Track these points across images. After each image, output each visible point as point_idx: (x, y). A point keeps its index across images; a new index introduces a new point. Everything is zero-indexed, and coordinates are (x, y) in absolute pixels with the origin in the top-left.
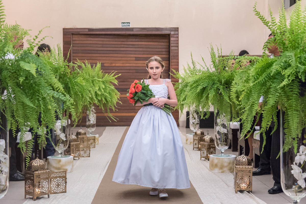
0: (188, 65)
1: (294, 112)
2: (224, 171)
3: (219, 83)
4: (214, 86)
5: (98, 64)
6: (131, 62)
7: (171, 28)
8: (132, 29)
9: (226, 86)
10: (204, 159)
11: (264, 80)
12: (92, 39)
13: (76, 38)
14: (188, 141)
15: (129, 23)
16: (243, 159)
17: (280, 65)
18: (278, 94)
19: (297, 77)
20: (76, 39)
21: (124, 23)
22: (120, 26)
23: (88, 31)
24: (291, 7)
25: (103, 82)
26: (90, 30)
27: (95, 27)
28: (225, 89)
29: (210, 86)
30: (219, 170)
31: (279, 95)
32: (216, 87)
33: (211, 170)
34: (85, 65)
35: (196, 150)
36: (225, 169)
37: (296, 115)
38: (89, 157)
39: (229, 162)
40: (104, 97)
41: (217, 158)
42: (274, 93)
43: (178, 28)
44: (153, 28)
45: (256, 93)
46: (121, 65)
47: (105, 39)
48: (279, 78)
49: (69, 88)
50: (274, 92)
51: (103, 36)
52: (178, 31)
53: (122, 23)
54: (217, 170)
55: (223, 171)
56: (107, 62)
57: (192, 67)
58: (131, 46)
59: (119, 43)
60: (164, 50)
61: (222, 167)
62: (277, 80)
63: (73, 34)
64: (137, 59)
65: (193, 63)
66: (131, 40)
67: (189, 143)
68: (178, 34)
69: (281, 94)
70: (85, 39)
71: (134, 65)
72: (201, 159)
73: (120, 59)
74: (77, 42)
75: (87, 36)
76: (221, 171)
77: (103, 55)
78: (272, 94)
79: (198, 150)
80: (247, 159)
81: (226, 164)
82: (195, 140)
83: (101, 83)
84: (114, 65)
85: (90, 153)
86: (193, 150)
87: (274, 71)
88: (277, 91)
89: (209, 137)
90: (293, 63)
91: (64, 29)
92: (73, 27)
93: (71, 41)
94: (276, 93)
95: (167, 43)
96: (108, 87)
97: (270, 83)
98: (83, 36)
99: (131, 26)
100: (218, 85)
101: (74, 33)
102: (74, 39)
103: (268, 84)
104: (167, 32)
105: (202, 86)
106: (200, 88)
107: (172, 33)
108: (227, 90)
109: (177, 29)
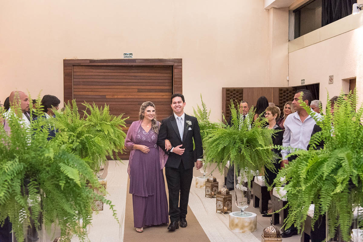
0: (198, 107)
1: (345, 214)
2: (245, 231)
3: (241, 142)
4: (235, 146)
5: (106, 105)
6: (133, 94)
7: (175, 59)
8: (134, 61)
9: (247, 144)
10: (220, 212)
11: (315, 181)
12: (94, 71)
13: (76, 69)
14: (198, 185)
15: (132, 54)
16: (272, 231)
17: (332, 166)
18: (330, 197)
19: (350, 181)
20: (78, 70)
21: (126, 54)
22: (122, 57)
23: (89, 62)
24: (295, 39)
25: (112, 125)
26: (92, 61)
27: (96, 58)
28: (246, 148)
29: (232, 145)
30: (240, 230)
31: (331, 199)
32: (237, 146)
33: (231, 229)
34: (93, 107)
35: (209, 197)
36: (247, 229)
37: (347, 217)
38: (103, 210)
39: (250, 222)
40: (113, 141)
41: (238, 218)
42: (326, 197)
43: (181, 59)
44: (156, 59)
45: (307, 196)
46: (123, 97)
47: (107, 71)
48: (330, 179)
49: (87, 148)
50: (325, 195)
51: (105, 68)
52: (181, 62)
53: (124, 54)
54: (237, 230)
55: (243, 231)
56: (109, 93)
57: (202, 109)
58: (133, 78)
59: (122, 74)
60: (167, 81)
61: (243, 227)
62: (328, 181)
63: (73, 66)
64: (140, 91)
65: (203, 104)
66: (133, 71)
67: (199, 187)
68: (182, 66)
69: (333, 198)
70: (87, 70)
71: (137, 97)
72: (217, 212)
73: (123, 90)
74: (78, 74)
75: (90, 67)
76: (241, 231)
77: (105, 87)
78: (324, 197)
79: (211, 197)
80: (276, 231)
81: (246, 224)
82: (208, 187)
83: (110, 126)
84: (116, 97)
85: (103, 206)
86: (206, 197)
87: (326, 174)
88: (329, 194)
89: (225, 190)
90: (347, 167)
91: (64, 60)
92: (74, 58)
93: (72, 73)
94: (328, 196)
95: (169, 74)
96: (117, 131)
97: (321, 185)
98: (84, 67)
99: (134, 57)
100: (240, 144)
101: (75, 64)
102: (75, 70)
103: (319, 185)
104: (171, 64)
105: (223, 145)
106: (221, 147)
107: (176, 64)
108: (248, 148)
109: (180, 61)
